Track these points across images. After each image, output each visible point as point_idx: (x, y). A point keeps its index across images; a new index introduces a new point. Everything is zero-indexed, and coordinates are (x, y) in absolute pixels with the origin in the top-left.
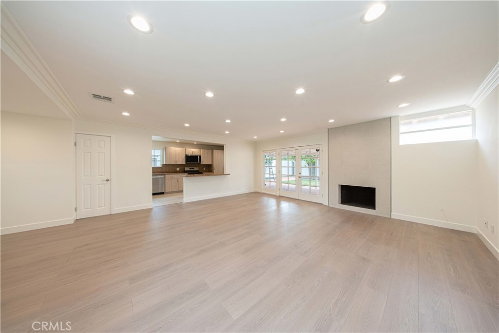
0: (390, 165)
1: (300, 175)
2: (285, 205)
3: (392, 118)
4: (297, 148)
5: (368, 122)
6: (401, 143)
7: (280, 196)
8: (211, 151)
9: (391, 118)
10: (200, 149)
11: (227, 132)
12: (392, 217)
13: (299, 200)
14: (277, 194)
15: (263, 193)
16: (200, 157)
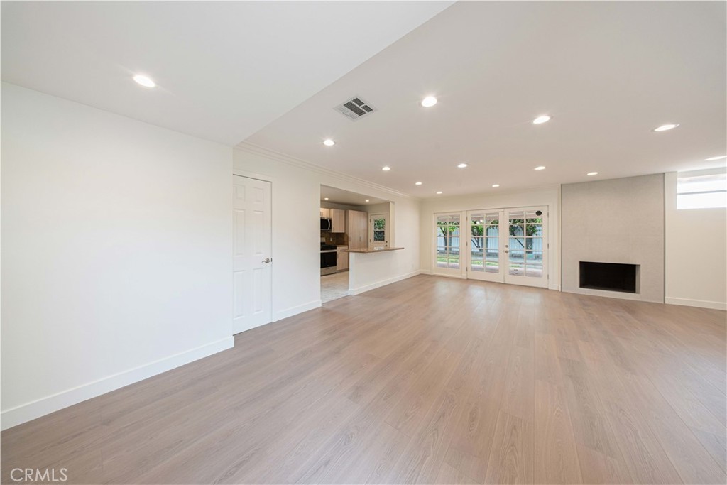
0: (663, 234)
1: (507, 249)
2: (477, 293)
3: (666, 175)
4: (502, 210)
5: (628, 178)
6: (680, 207)
7: (468, 279)
8: (344, 211)
9: (664, 174)
10: (330, 208)
11: (419, 183)
12: (666, 302)
13: (504, 284)
14: (464, 276)
15: (435, 276)
16: (330, 221)
